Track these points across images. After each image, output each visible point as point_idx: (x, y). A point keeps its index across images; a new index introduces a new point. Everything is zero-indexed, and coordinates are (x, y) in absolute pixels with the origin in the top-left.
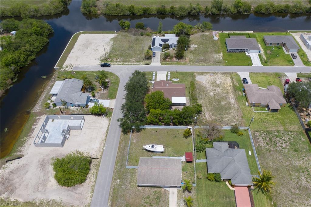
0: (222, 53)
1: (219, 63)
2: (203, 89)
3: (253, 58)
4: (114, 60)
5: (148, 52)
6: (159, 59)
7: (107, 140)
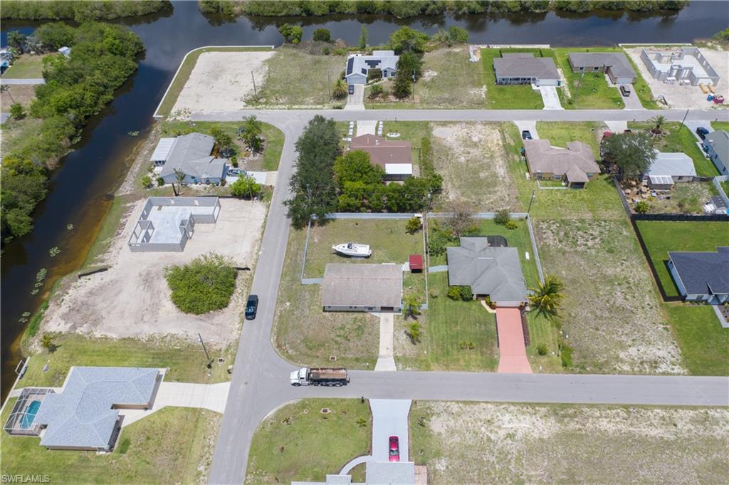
0: (484, 86)
1: (480, 104)
2: (446, 152)
3: (546, 95)
4: (272, 101)
5: (339, 85)
6: (362, 99)
7: (263, 240)
